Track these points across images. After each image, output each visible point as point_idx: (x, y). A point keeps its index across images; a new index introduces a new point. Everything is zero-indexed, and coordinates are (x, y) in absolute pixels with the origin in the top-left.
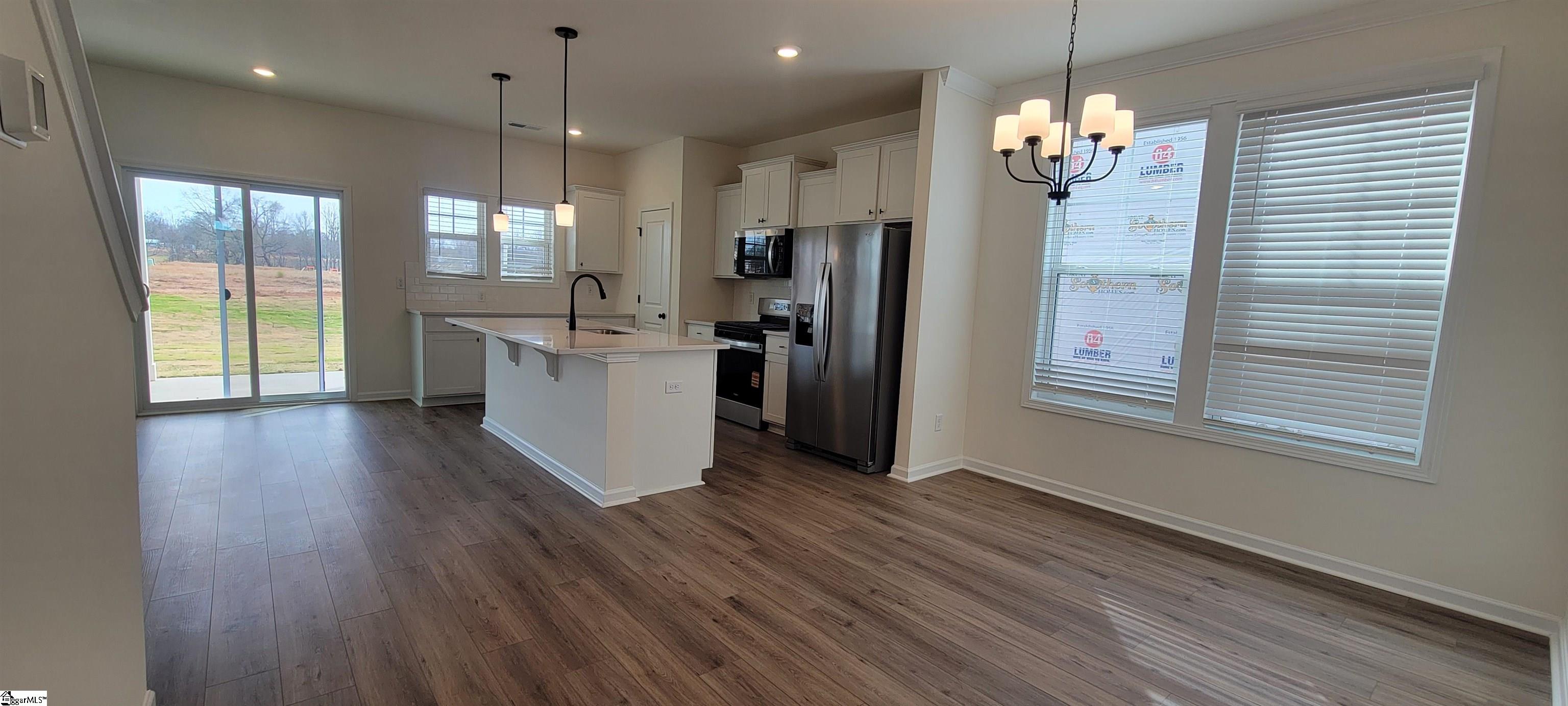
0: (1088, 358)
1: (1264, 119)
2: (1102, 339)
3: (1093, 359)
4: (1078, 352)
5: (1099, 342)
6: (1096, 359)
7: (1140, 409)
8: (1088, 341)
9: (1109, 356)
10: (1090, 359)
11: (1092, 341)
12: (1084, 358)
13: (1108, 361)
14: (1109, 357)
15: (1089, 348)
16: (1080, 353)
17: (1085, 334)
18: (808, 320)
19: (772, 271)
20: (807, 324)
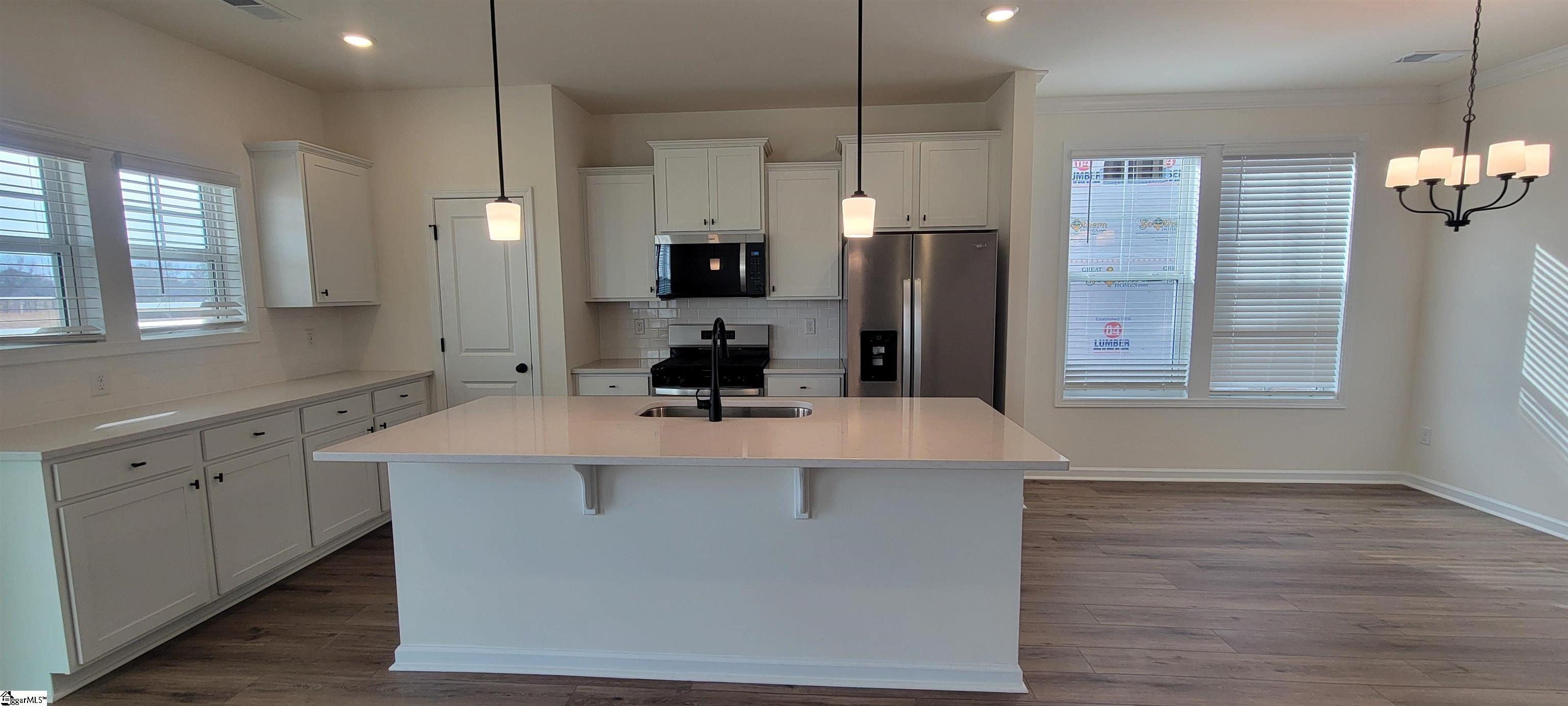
0: (1108, 349)
1: (1241, 161)
2: (1120, 331)
3: (1113, 349)
4: (1098, 344)
5: (1118, 333)
6: (1116, 349)
7: (1160, 392)
8: (1107, 333)
9: (1128, 344)
10: (1110, 349)
11: (1111, 333)
12: (1104, 349)
13: (1127, 349)
14: (1128, 346)
15: (1109, 339)
16: (1099, 346)
17: (1103, 328)
18: (882, 350)
19: (744, 290)
20: (880, 354)
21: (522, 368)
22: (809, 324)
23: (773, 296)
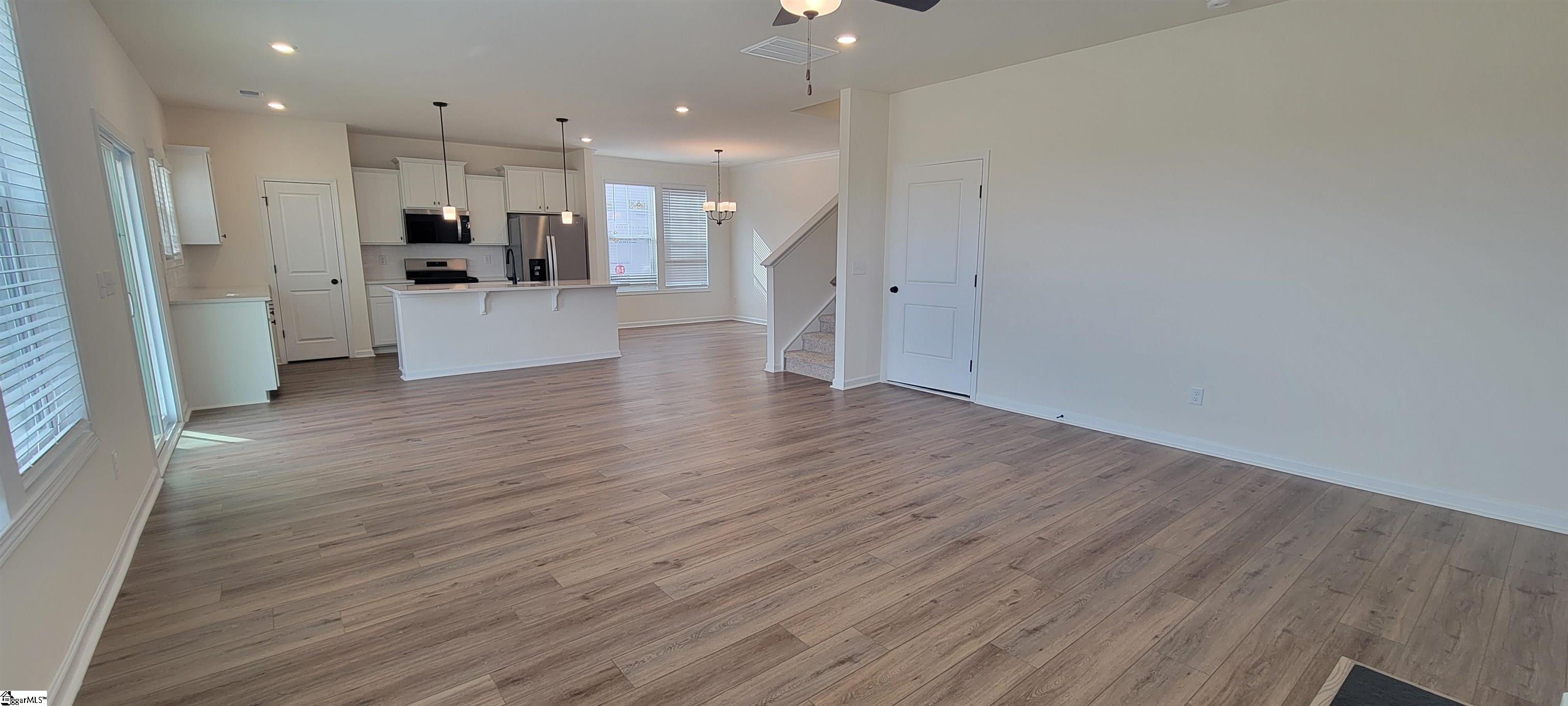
18: (539, 268)
19: (460, 239)
20: (537, 270)
21: (335, 282)
22: (487, 259)
23: (473, 243)
